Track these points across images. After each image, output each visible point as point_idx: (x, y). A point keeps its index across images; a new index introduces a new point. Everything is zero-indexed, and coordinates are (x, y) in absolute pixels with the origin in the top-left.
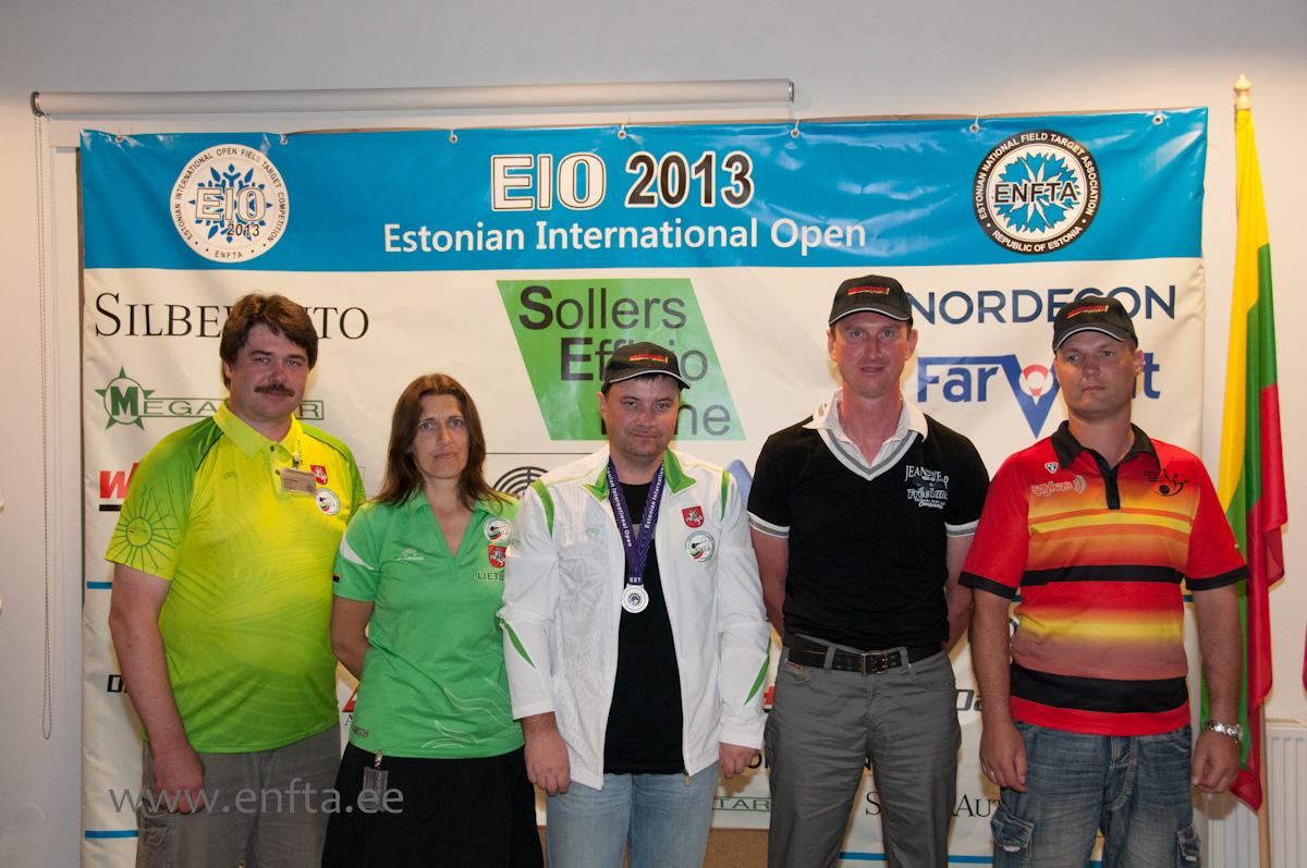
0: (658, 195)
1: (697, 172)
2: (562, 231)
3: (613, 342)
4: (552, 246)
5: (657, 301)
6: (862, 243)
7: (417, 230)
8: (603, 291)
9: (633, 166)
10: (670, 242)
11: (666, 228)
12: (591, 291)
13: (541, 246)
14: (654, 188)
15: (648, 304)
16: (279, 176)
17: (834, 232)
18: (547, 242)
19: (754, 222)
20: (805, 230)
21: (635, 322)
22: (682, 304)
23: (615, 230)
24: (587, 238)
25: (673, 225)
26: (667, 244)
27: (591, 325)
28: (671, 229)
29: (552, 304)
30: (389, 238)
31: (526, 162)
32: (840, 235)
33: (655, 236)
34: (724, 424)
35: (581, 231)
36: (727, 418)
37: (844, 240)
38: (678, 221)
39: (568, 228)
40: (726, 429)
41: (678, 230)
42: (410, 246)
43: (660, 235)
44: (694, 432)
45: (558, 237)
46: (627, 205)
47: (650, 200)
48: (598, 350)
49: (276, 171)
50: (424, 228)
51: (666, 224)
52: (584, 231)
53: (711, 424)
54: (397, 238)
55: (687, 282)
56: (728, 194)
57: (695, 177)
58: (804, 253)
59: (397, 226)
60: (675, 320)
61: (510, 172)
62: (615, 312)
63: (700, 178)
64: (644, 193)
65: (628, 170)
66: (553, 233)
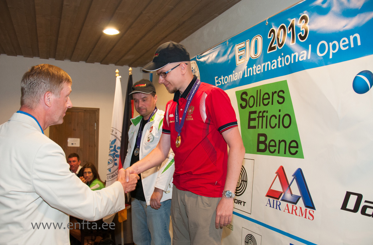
0: (277, 45)
1: (289, 30)
2: (251, 68)
3: (262, 112)
4: (248, 75)
5: (275, 92)
6: (359, 44)
7: (221, 77)
8: (260, 90)
9: (270, 36)
10: (280, 65)
11: (279, 59)
12: (257, 91)
13: (246, 76)
14: (275, 43)
15: (273, 94)
16: (198, 68)
17: (344, 41)
18: (247, 74)
19: (310, 46)
20: (331, 44)
21: (269, 102)
22: (284, 93)
23: (264, 64)
24: (257, 69)
25: (281, 57)
26: (280, 66)
27: (257, 106)
28: (281, 59)
29: (247, 98)
30: (216, 81)
31: (243, 45)
32: (347, 42)
33: (275, 64)
34: (296, 149)
35: (255, 67)
36: (297, 147)
37: (349, 44)
38: (282, 54)
39: (252, 67)
40: (297, 152)
41: (283, 58)
42: (220, 83)
43: (277, 62)
44: (285, 153)
45: (250, 70)
46: (268, 52)
47: (274, 48)
48: (258, 116)
49: (197, 67)
50: (222, 76)
51: (279, 57)
52: (256, 67)
53: (291, 149)
54: (217, 81)
55: (285, 82)
56: (300, 35)
57: (289, 32)
58: (331, 57)
59: (217, 77)
60: (281, 100)
61: (240, 50)
62: (263, 99)
63: (291, 32)
64: (273, 46)
65: (269, 38)
66: (249, 70)
